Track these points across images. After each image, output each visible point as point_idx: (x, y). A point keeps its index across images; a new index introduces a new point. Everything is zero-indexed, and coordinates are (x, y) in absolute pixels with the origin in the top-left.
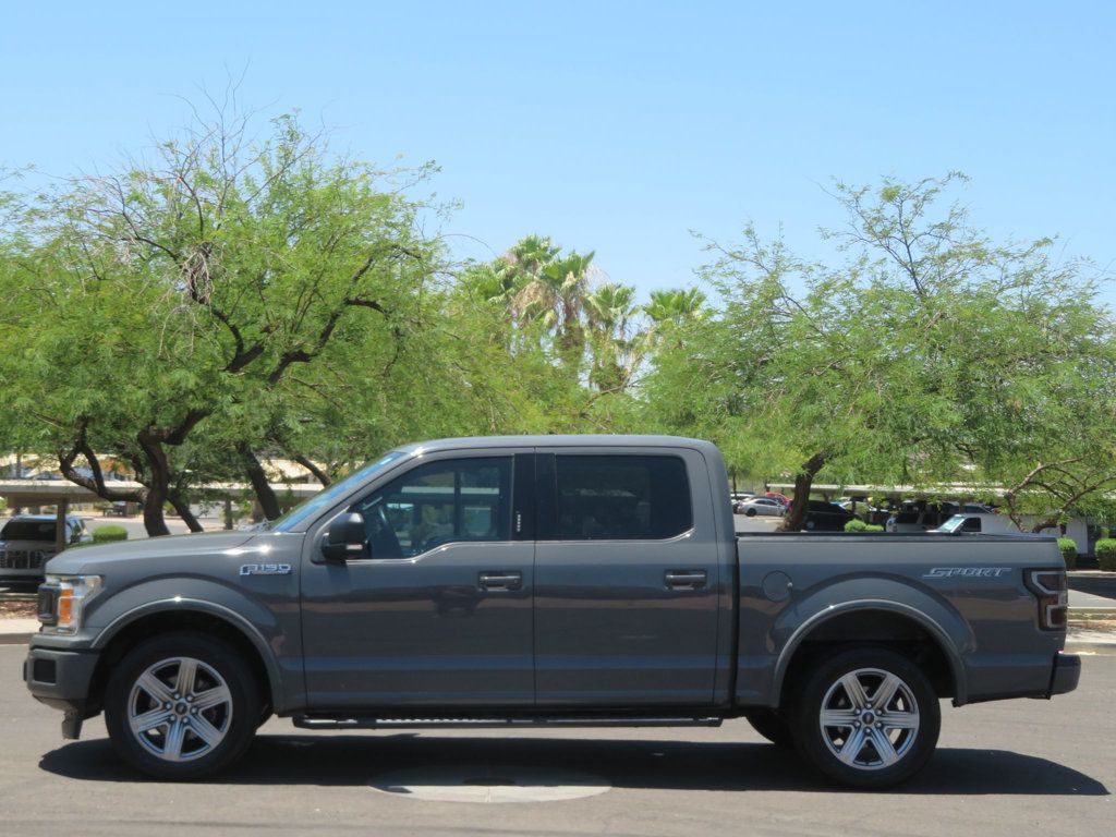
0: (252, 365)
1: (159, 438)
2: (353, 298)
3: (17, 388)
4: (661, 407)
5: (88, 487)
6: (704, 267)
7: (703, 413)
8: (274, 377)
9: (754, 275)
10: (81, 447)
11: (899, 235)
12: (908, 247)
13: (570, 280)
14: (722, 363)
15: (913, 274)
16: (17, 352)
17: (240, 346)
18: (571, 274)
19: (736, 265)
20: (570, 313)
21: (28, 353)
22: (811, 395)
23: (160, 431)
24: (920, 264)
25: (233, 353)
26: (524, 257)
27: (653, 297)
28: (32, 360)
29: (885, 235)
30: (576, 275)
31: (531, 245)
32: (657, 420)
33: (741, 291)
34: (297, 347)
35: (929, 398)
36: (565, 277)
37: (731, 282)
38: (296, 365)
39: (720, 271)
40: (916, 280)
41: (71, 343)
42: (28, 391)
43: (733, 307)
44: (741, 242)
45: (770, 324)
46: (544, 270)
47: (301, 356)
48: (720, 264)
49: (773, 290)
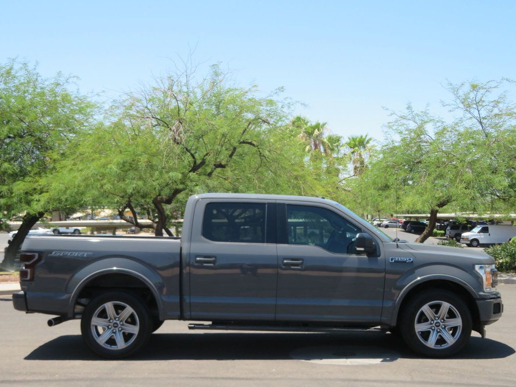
0: (200, 170)
1: (162, 201)
2: (242, 140)
3: (105, 181)
4: (374, 183)
5: (131, 223)
6: (389, 123)
7: (393, 184)
8: (210, 175)
9: (413, 126)
10: (129, 205)
11: (475, 106)
12: (479, 111)
13: (316, 132)
14: (400, 163)
15: (481, 123)
16: (104, 166)
17: (195, 162)
18: (317, 130)
19: (405, 121)
20: (316, 146)
21: (109, 166)
22: (441, 176)
23: (162, 199)
24: (484, 118)
25: (192, 165)
26: (296, 124)
27: (349, 139)
28: (111, 169)
29: (469, 106)
30: (318, 130)
31: (299, 119)
32: (373, 188)
33: (407, 132)
34: (219, 162)
35: (494, 176)
36: (314, 131)
37: (402, 129)
38: (219, 170)
39: (397, 124)
40: (482, 126)
41: (126, 162)
42: (109, 182)
43: (403, 140)
44: (406, 112)
45: (420, 145)
46: (305, 129)
47: (220, 166)
48: (396, 122)
49: (420, 132)
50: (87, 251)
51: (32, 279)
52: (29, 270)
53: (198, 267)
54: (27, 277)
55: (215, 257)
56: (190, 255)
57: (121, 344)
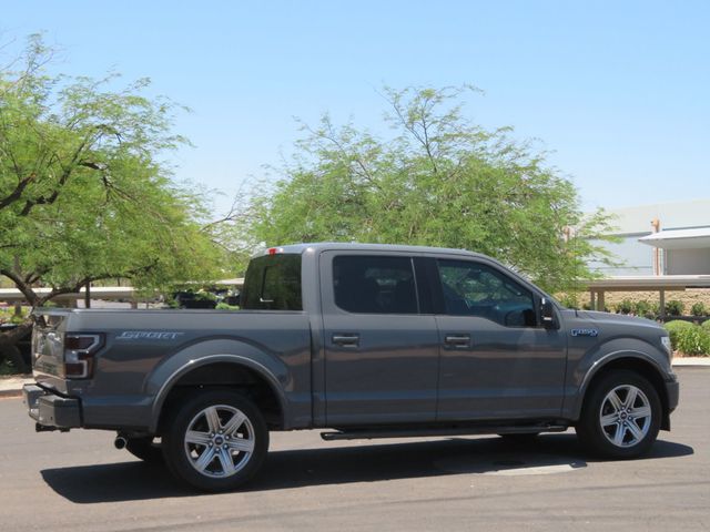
50: (178, 331)
51: (90, 376)
52: (85, 362)
53: (336, 350)
54: (82, 373)
55: (357, 334)
56: (323, 332)
57: (229, 469)
